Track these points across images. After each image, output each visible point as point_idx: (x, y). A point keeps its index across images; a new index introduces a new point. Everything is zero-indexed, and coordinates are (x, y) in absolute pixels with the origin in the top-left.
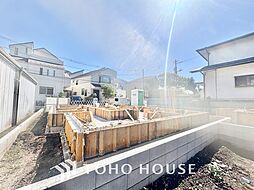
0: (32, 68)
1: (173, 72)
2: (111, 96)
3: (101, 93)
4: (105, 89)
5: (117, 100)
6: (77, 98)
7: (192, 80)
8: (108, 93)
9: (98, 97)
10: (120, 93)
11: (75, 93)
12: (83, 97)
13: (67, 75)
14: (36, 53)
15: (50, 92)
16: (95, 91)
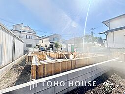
0: (23, 35)
1: (91, 34)
2: (58, 47)
3: (54, 46)
4: (56, 44)
5: (61, 49)
6: (43, 49)
7: (101, 38)
8: (57, 46)
9: (52, 48)
10: (63, 46)
11: (42, 46)
12: (45, 48)
13: (38, 38)
15: (30, 46)
16: (51, 45)
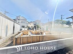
0: (20, 21)
1: (61, 19)
2: (39, 28)
5: (41, 29)
9: (35, 28)
11: (30, 27)
13: (28, 23)
14: (21, 18)
